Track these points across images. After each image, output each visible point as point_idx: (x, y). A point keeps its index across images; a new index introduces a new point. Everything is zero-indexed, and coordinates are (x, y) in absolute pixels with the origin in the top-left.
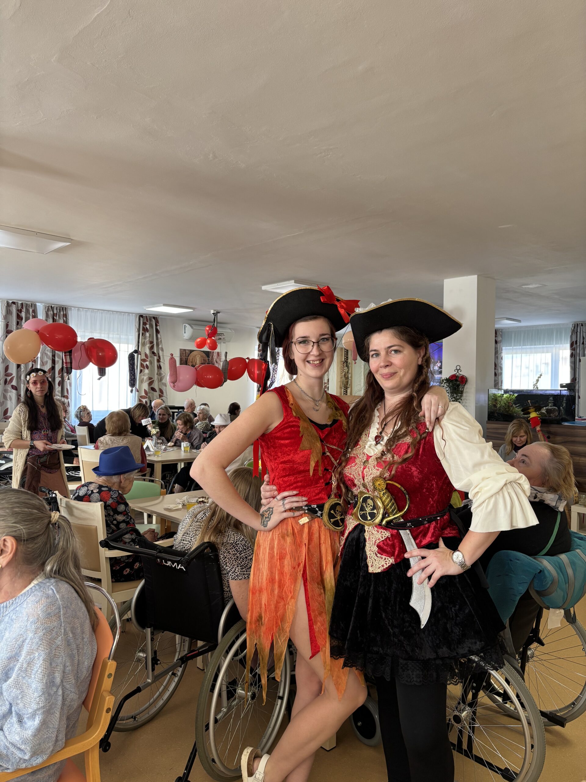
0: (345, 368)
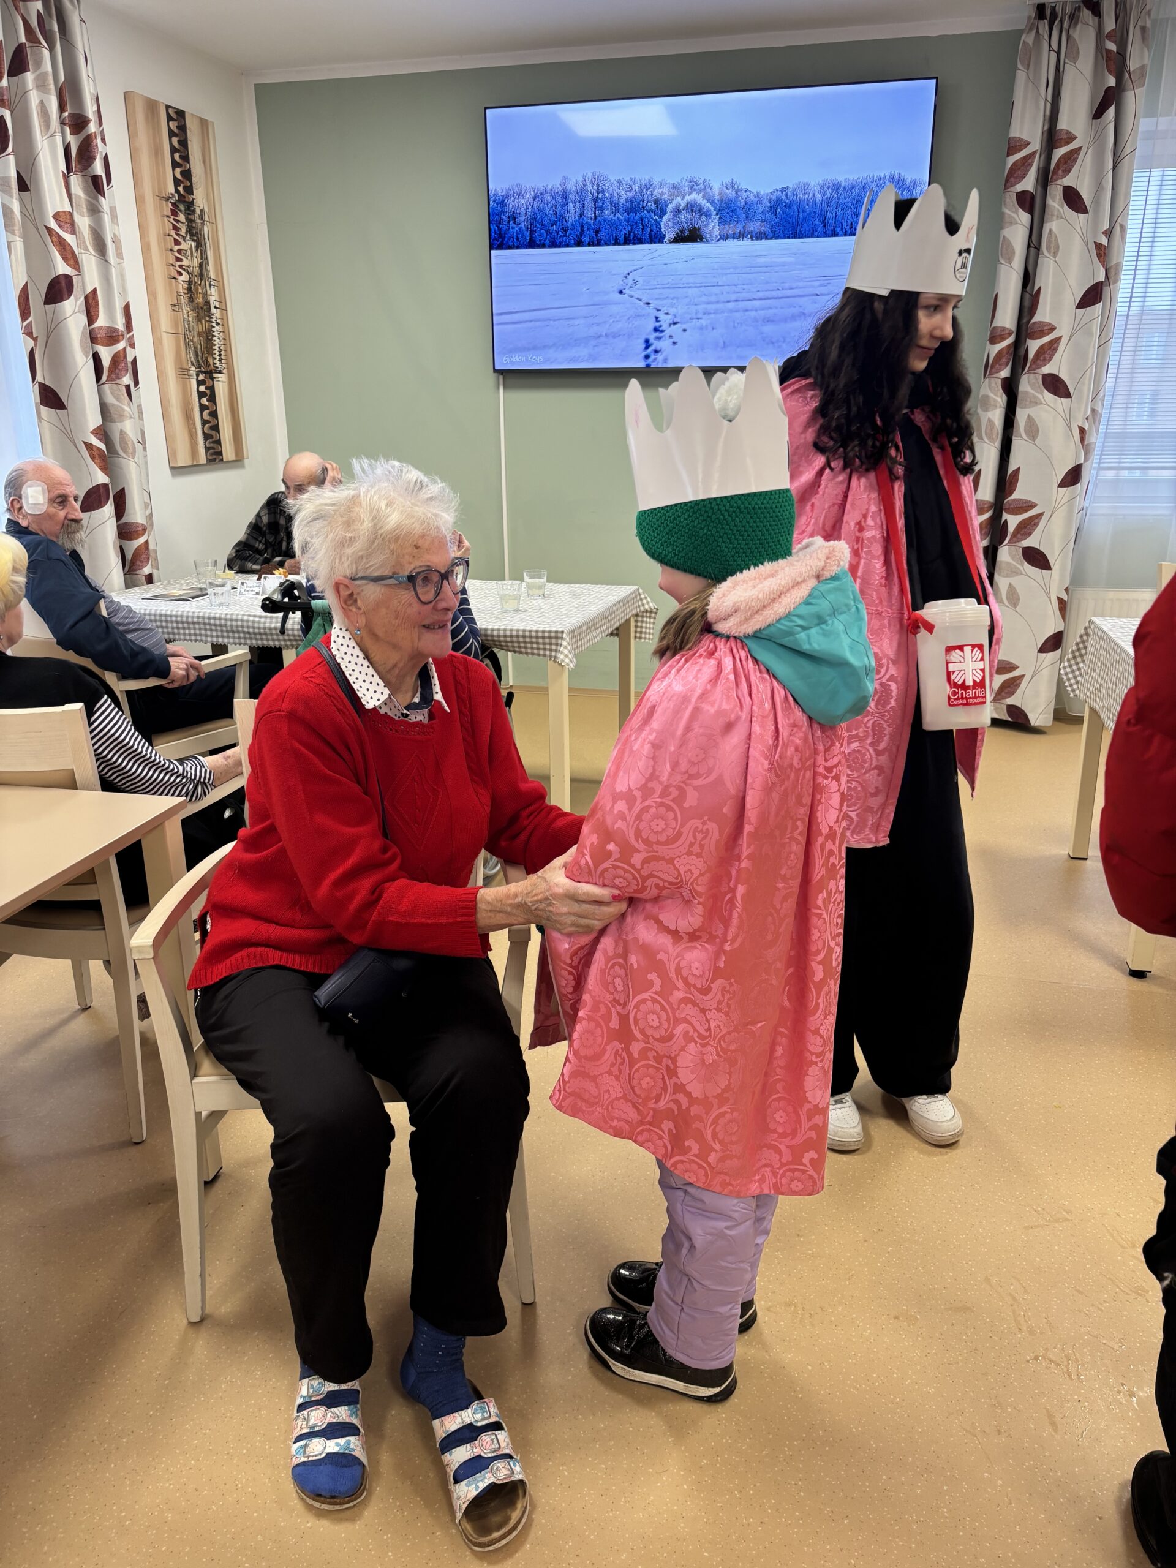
0: (184, 245)
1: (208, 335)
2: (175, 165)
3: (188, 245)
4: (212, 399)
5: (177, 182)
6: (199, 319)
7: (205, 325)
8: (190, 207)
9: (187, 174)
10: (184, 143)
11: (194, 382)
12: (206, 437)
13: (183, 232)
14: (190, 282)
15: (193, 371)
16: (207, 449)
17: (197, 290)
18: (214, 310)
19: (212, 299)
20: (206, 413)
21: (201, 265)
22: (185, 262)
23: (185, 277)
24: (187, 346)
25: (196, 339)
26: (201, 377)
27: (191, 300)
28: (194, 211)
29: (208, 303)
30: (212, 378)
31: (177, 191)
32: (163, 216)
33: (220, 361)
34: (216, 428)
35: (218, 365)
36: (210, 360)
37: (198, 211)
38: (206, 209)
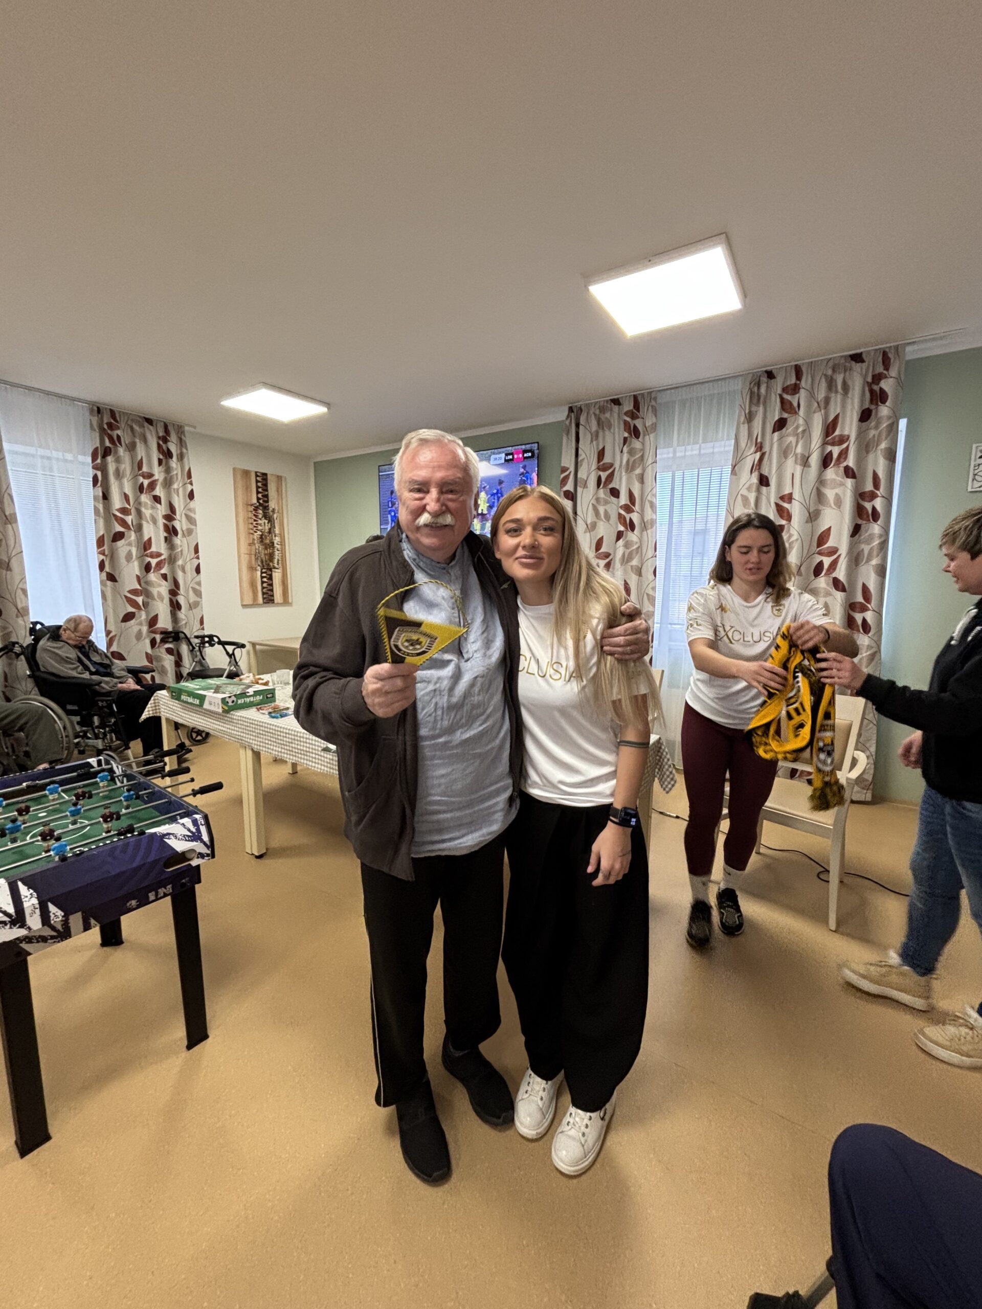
0: (260, 522)
1: (271, 556)
2: (258, 493)
3: (264, 521)
4: (270, 578)
5: (258, 499)
6: (266, 549)
7: (269, 551)
8: (266, 508)
9: (267, 496)
10: (265, 485)
11: (259, 573)
12: (263, 594)
13: (260, 516)
14: (261, 536)
15: (259, 568)
16: (264, 598)
17: (266, 538)
18: (275, 545)
19: (275, 542)
20: (265, 585)
21: (270, 529)
22: (260, 528)
23: (259, 533)
24: (256, 559)
25: (263, 556)
26: (264, 570)
27: (262, 541)
28: (268, 509)
29: (273, 543)
30: (271, 571)
31: (258, 502)
32: (248, 511)
33: (278, 564)
34: (272, 590)
35: (276, 565)
36: (271, 564)
37: (271, 509)
38: (277, 508)
